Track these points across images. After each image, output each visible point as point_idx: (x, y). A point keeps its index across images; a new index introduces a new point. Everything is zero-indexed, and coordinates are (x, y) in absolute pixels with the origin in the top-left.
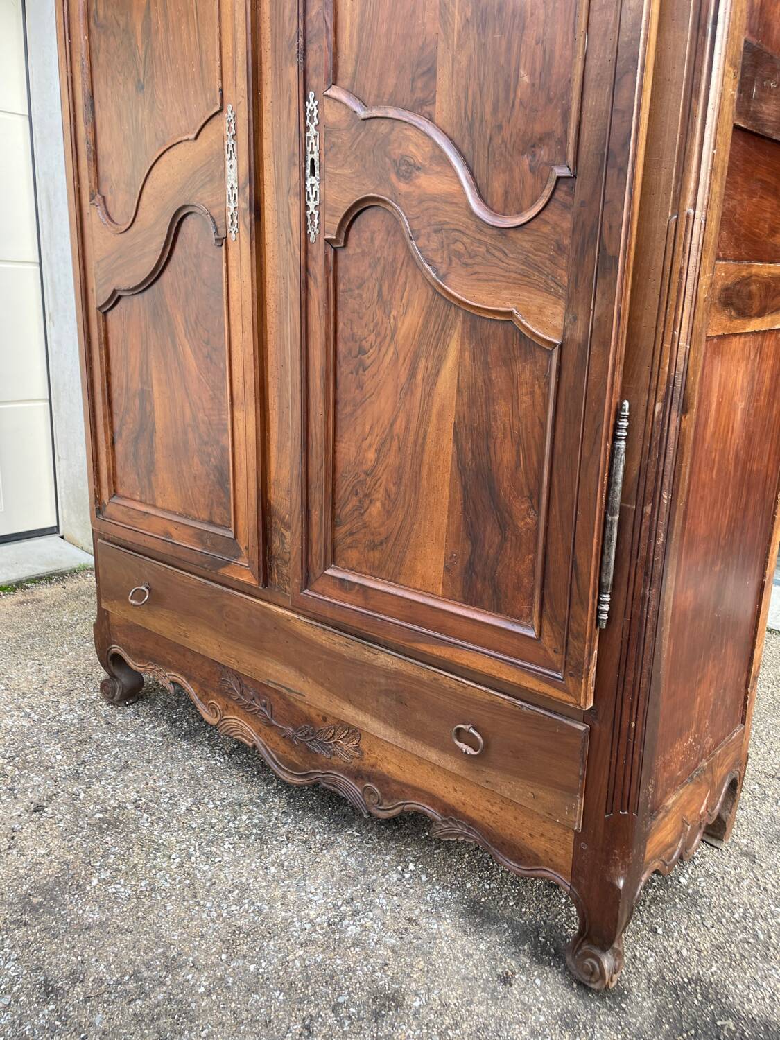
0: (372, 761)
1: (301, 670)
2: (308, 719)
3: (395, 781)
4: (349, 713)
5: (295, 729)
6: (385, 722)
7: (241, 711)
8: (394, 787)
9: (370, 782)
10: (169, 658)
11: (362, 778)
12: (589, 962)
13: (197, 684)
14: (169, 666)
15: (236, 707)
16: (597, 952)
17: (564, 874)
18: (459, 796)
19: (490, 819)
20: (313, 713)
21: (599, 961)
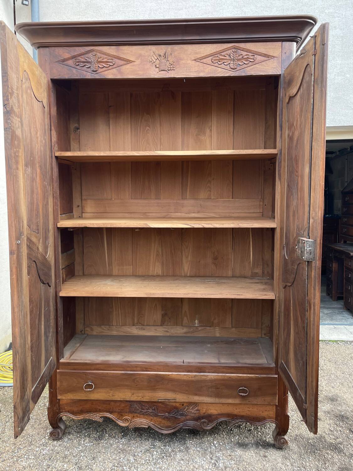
0: (204, 412)
1: (174, 391)
2: (176, 408)
3: (214, 415)
4: (196, 399)
5: (169, 413)
6: (211, 396)
7: (142, 416)
8: (213, 417)
9: (203, 419)
10: (100, 408)
11: (200, 419)
12: (282, 440)
13: (117, 413)
14: (100, 411)
15: (139, 415)
16: (283, 437)
17: (273, 419)
18: (238, 410)
19: (249, 413)
20: (178, 405)
21: (284, 439)
